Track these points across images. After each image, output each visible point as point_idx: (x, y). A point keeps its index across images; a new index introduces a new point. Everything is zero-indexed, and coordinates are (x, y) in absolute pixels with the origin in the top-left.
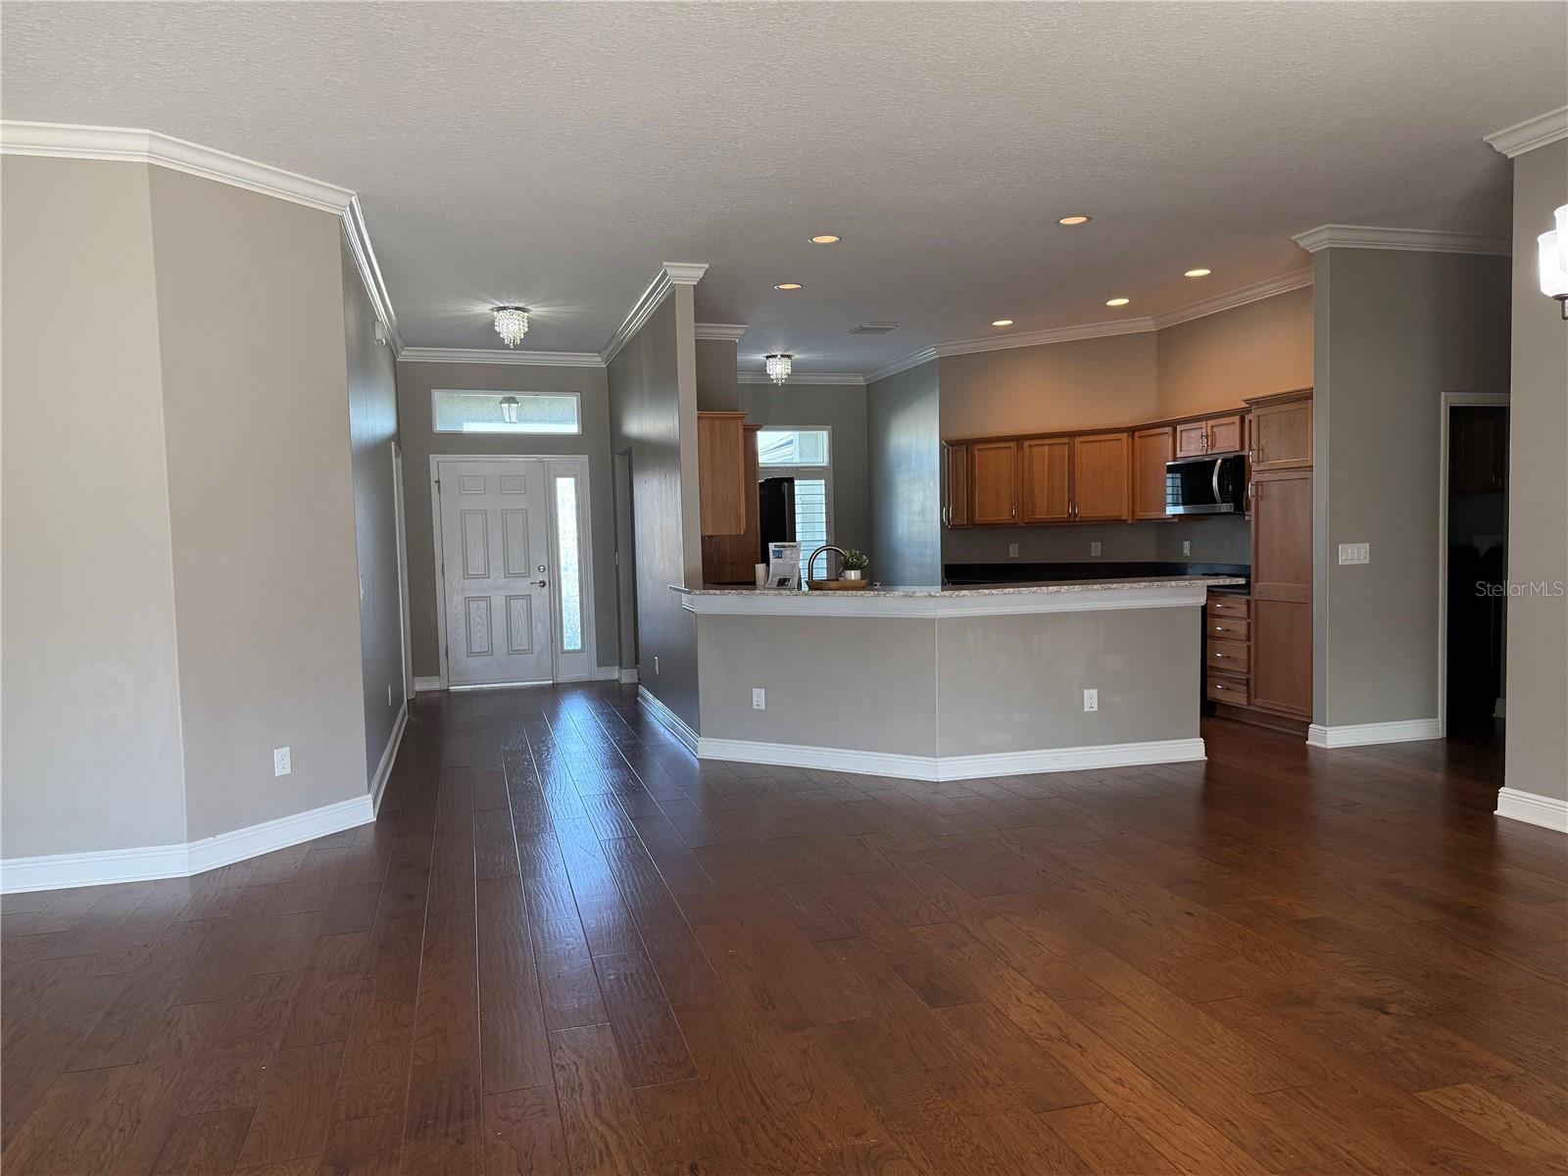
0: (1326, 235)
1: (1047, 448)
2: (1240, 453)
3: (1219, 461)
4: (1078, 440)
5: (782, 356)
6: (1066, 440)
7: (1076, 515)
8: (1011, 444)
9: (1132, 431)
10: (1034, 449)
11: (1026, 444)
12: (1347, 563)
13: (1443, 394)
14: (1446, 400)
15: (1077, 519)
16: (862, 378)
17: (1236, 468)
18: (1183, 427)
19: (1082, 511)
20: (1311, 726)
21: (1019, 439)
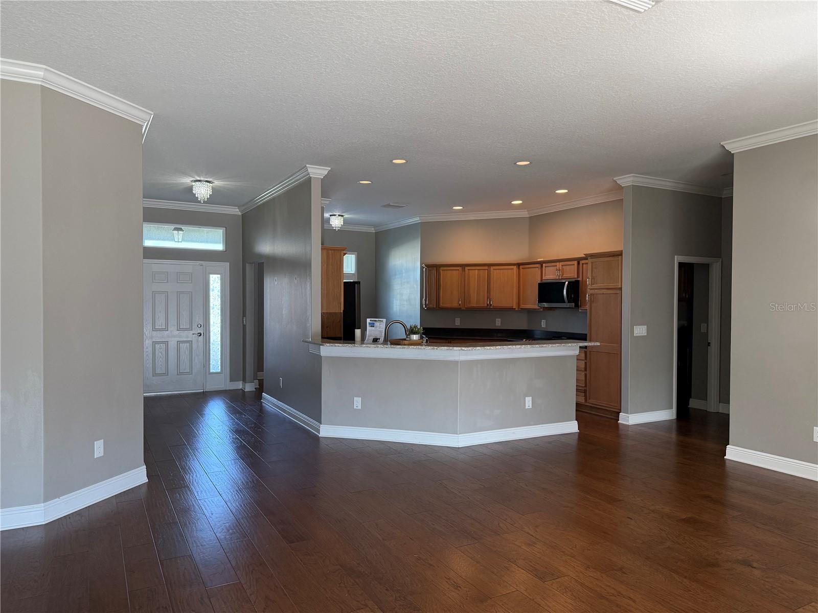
0: (631, 179)
1: (477, 271)
2: (576, 279)
3: (567, 283)
4: (492, 268)
5: (339, 215)
6: (486, 268)
7: (491, 305)
8: (459, 268)
9: (519, 265)
10: (470, 271)
11: (467, 268)
12: (637, 335)
13: (676, 256)
14: (677, 259)
15: (491, 307)
16: (373, 229)
17: (575, 287)
18: (547, 265)
19: (495, 303)
20: (620, 414)
21: (463, 266)
